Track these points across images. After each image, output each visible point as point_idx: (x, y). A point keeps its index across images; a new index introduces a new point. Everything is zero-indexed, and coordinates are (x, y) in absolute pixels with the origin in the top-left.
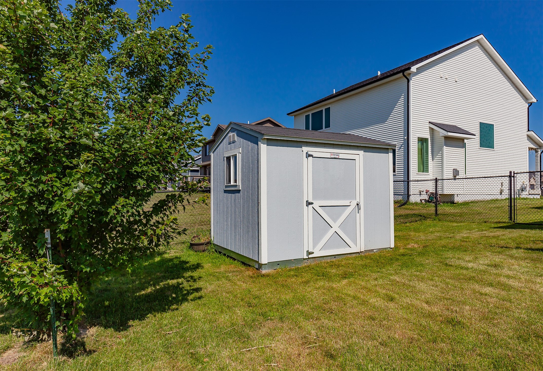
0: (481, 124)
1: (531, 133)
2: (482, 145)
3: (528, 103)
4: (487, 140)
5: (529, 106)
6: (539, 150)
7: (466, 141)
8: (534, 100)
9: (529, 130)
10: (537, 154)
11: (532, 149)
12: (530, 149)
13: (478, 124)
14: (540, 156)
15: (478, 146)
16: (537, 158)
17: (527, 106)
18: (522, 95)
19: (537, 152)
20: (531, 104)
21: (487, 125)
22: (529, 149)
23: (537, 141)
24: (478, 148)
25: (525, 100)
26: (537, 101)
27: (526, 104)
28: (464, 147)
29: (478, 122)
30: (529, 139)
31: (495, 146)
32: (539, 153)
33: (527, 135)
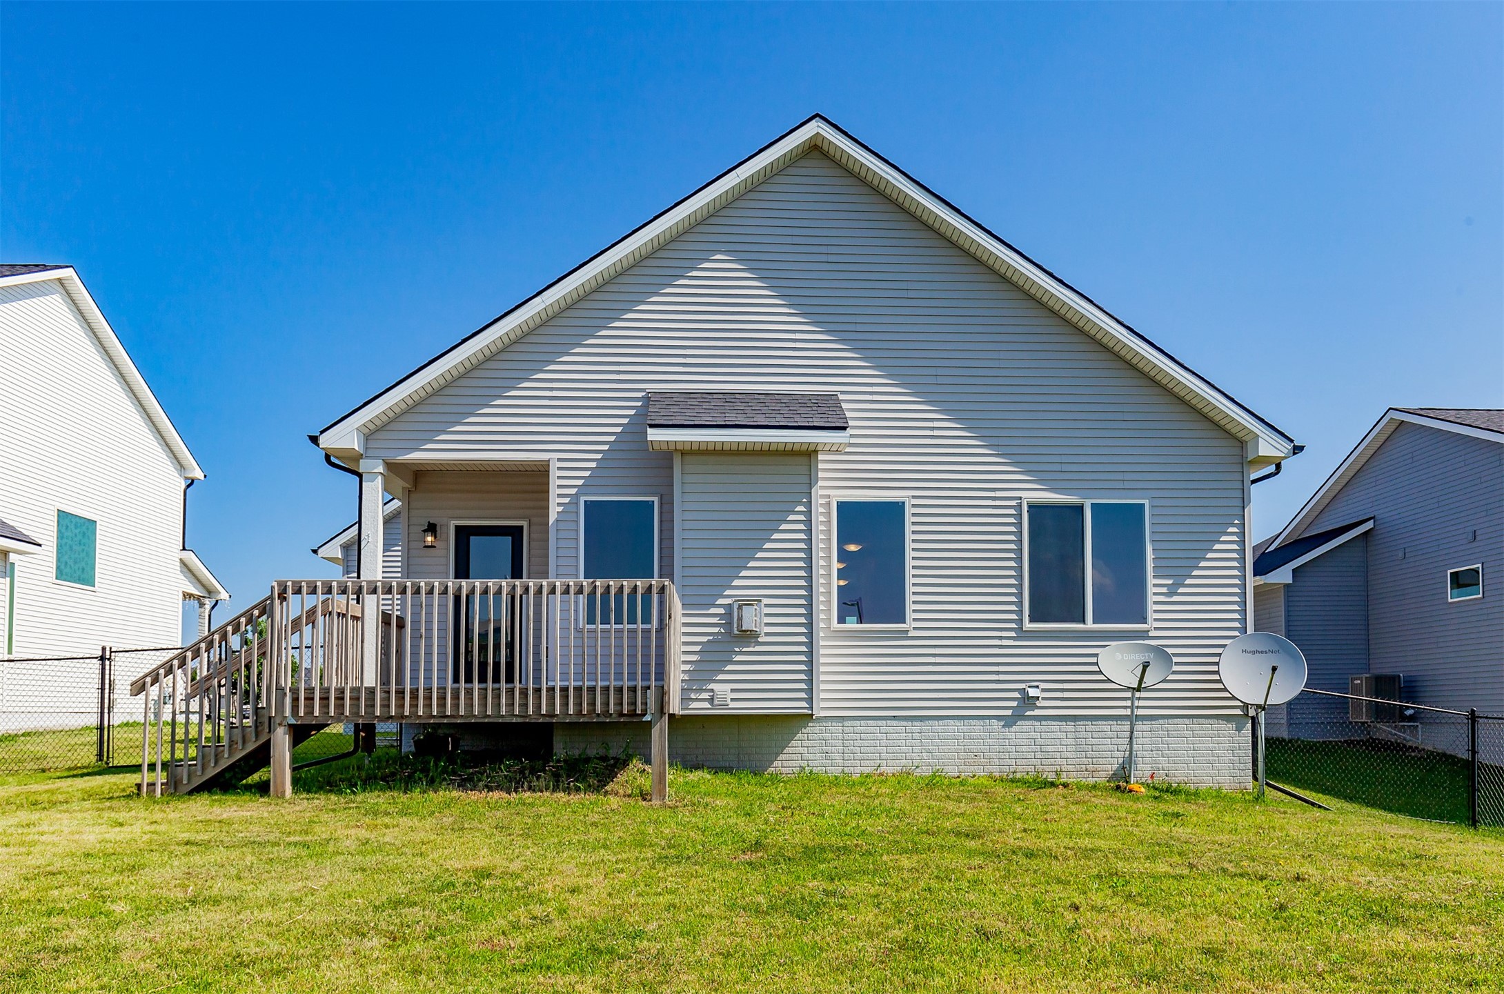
0: (61, 514)
1: (190, 557)
2: (62, 574)
3: (186, 478)
4: (75, 562)
5: (188, 486)
6: (207, 601)
7: (13, 557)
8: (199, 474)
9: (184, 549)
10: (202, 610)
11: (191, 596)
12: (187, 596)
13: (52, 513)
14: (210, 616)
15: (50, 575)
16: (201, 621)
17: (183, 486)
18: (172, 456)
19: (202, 605)
20: (191, 483)
21: (78, 519)
22: (184, 595)
23: (201, 578)
24: (50, 580)
25: (179, 468)
26: (205, 476)
27: (179, 480)
28: (8, 572)
29: (52, 508)
30: (185, 570)
31: (97, 580)
32: (208, 607)
33: (181, 559)
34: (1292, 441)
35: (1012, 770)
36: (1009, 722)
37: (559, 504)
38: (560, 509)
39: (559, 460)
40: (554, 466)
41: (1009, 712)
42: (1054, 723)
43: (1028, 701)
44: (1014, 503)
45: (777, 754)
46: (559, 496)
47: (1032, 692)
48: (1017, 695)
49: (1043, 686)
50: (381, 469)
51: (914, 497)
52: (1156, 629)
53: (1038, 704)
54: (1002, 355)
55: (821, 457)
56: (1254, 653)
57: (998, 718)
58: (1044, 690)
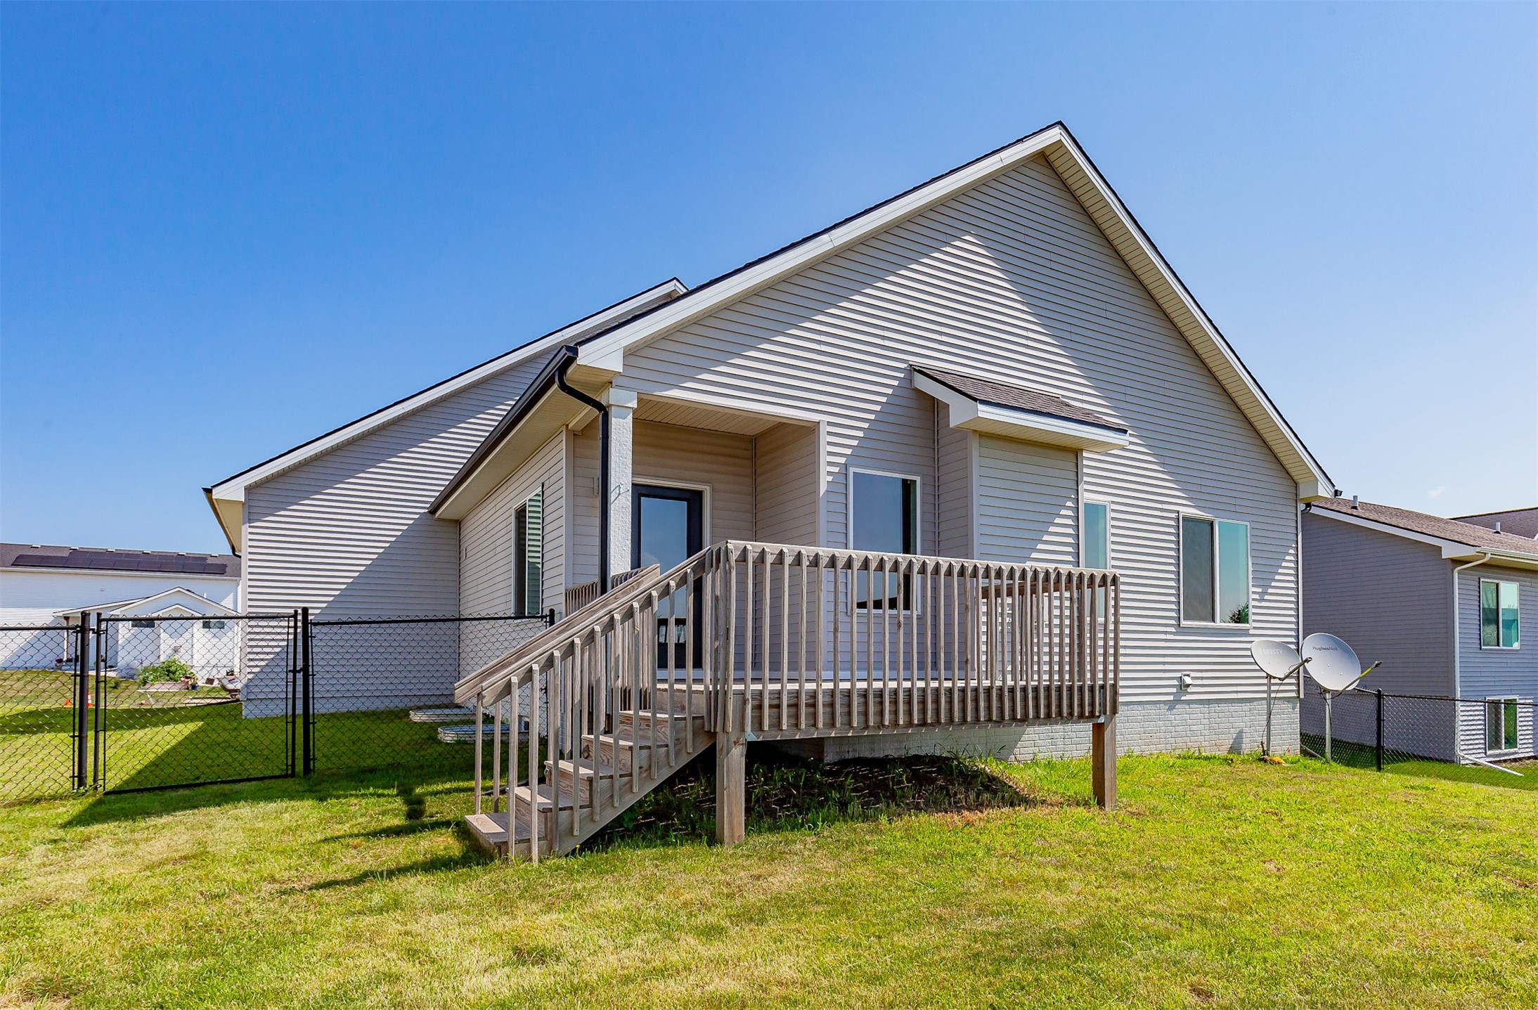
34: (1334, 486)
35: (1174, 747)
36: (1171, 705)
37: (829, 473)
38: (830, 478)
39: (829, 423)
40: (824, 429)
41: (1171, 698)
42: (1197, 706)
43: (1183, 687)
44: (1174, 515)
45: (1016, 742)
46: (830, 464)
47: (1188, 680)
48: (1175, 682)
49: (1193, 674)
50: (634, 404)
51: (1113, 502)
52: (1254, 628)
53: (1189, 690)
54: (1167, 385)
55: (1085, 454)
56: (1320, 649)
57: (1165, 702)
58: (1193, 678)
